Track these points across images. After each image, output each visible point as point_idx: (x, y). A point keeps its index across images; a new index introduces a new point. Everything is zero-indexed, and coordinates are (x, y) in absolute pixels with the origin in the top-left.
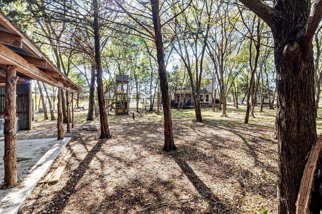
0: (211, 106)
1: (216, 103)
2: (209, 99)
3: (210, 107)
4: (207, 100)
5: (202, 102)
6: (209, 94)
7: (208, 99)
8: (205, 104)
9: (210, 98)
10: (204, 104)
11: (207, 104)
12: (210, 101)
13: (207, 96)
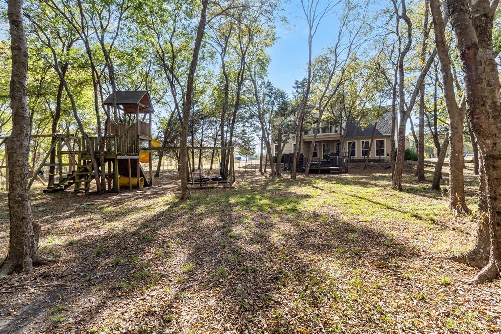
0: (390, 167)
1: (406, 158)
2: (385, 149)
3: (387, 169)
4: (380, 152)
5: (366, 157)
6: (385, 140)
7: (383, 151)
8: (375, 161)
9: (387, 149)
10: (370, 161)
11: (379, 161)
12: (388, 155)
13: (381, 144)
